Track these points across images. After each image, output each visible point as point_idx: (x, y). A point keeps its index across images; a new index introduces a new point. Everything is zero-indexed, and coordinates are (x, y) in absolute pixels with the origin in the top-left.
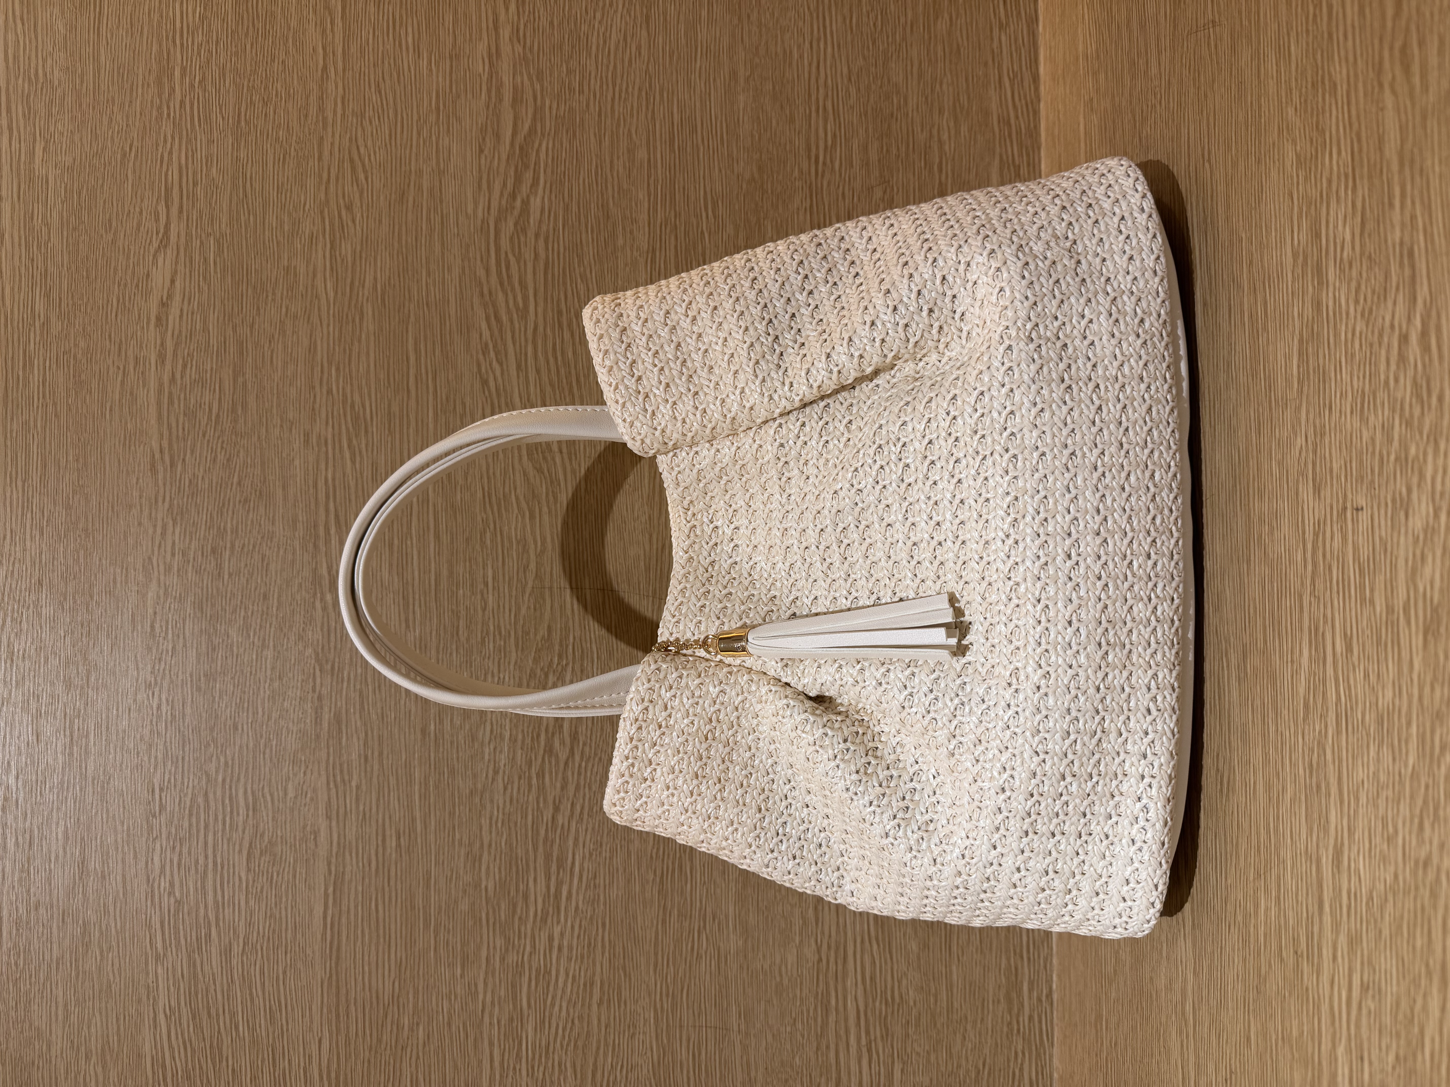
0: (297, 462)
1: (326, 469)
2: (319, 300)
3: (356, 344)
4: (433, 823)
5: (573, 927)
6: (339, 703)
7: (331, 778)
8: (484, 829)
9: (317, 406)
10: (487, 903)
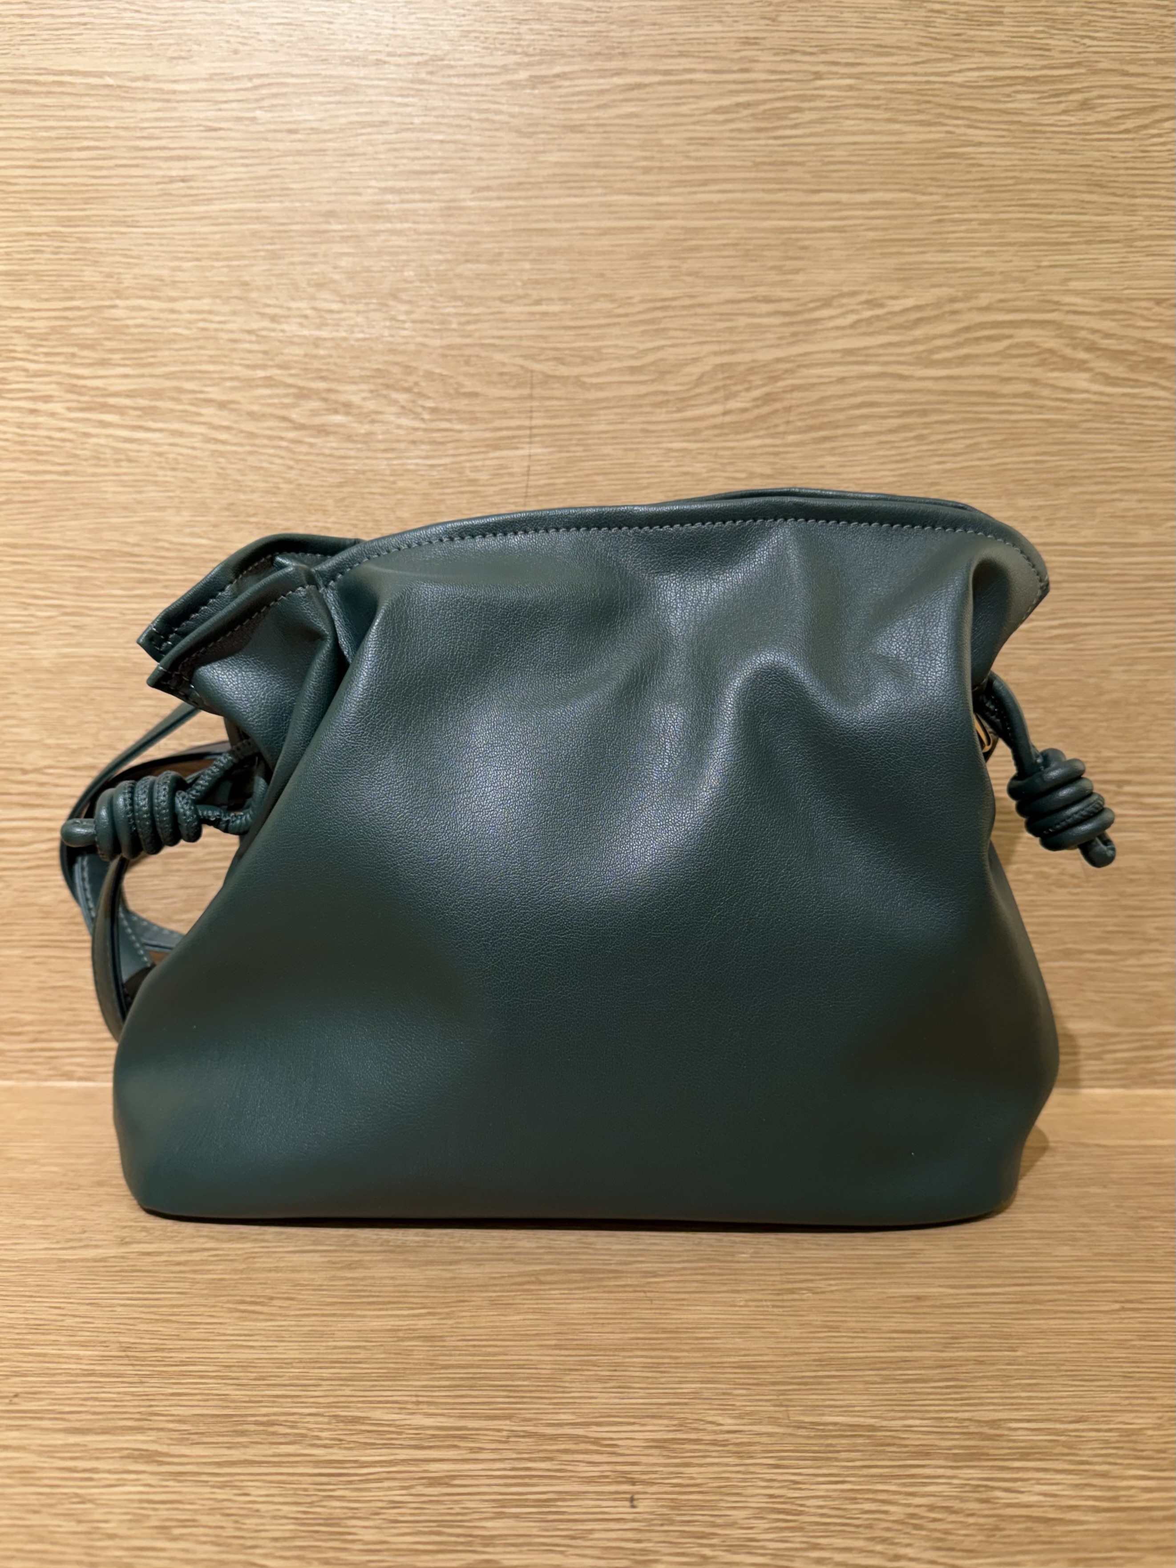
0: (717, 27)
1: (706, 71)
2: (951, 60)
3: (887, 115)
4: (203, 229)
5: (62, 430)
6: (370, 91)
7: (266, 81)
8: (196, 302)
9: (798, 57)
10: (93, 308)
